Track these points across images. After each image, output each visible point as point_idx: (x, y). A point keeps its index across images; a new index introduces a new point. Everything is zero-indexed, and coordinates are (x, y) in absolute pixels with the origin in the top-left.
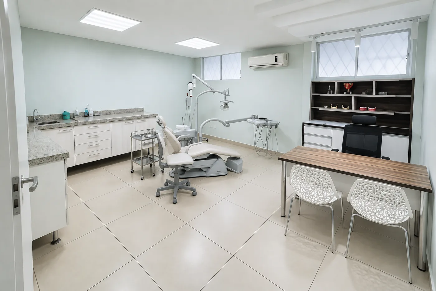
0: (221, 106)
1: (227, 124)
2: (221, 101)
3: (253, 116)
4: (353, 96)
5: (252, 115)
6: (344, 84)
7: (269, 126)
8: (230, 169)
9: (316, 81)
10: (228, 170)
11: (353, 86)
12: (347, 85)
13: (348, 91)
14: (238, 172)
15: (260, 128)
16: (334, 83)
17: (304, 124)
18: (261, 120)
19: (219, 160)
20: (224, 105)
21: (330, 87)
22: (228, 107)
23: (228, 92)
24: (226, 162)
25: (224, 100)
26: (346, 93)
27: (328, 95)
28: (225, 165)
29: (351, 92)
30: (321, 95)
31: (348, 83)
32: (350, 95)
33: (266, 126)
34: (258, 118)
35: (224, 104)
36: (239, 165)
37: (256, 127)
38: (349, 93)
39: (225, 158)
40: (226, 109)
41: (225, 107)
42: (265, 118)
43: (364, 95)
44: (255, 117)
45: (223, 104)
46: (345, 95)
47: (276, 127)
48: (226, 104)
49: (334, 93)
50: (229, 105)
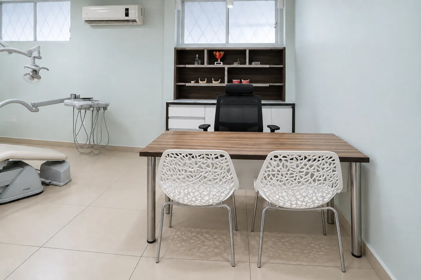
0: (26, 75)
1: (34, 108)
2: (26, 66)
3: (73, 96)
4: (226, 67)
5: (71, 95)
6: (214, 52)
7: (95, 109)
8: (47, 181)
9: (181, 47)
10: (43, 183)
11: (224, 55)
12: (217, 54)
13: (219, 61)
14: (62, 184)
15: (83, 111)
16: (204, 51)
17: (168, 104)
18: (83, 101)
19: (27, 168)
20: (31, 74)
21: (197, 56)
22: (39, 78)
23: (39, 53)
24: (39, 172)
25: (31, 65)
26: (217, 63)
27: (196, 66)
28: (37, 177)
29: (222, 63)
30: (187, 66)
31: (219, 51)
32: (221, 65)
33: (92, 109)
34: (80, 99)
35: (31, 72)
36: (64, 172)
37: (76, 111)
38: (220, 63)
39: (37, 165)
40: (36, 80)
41: (33, 77)
42: (90, 98)
43: (236, 65)
44: (76, 97)
45: (29, 71)
46: (216, 65)
47: (105, 108)
48: (35, 72)
49: (203, 64)
50: (41, 73)
